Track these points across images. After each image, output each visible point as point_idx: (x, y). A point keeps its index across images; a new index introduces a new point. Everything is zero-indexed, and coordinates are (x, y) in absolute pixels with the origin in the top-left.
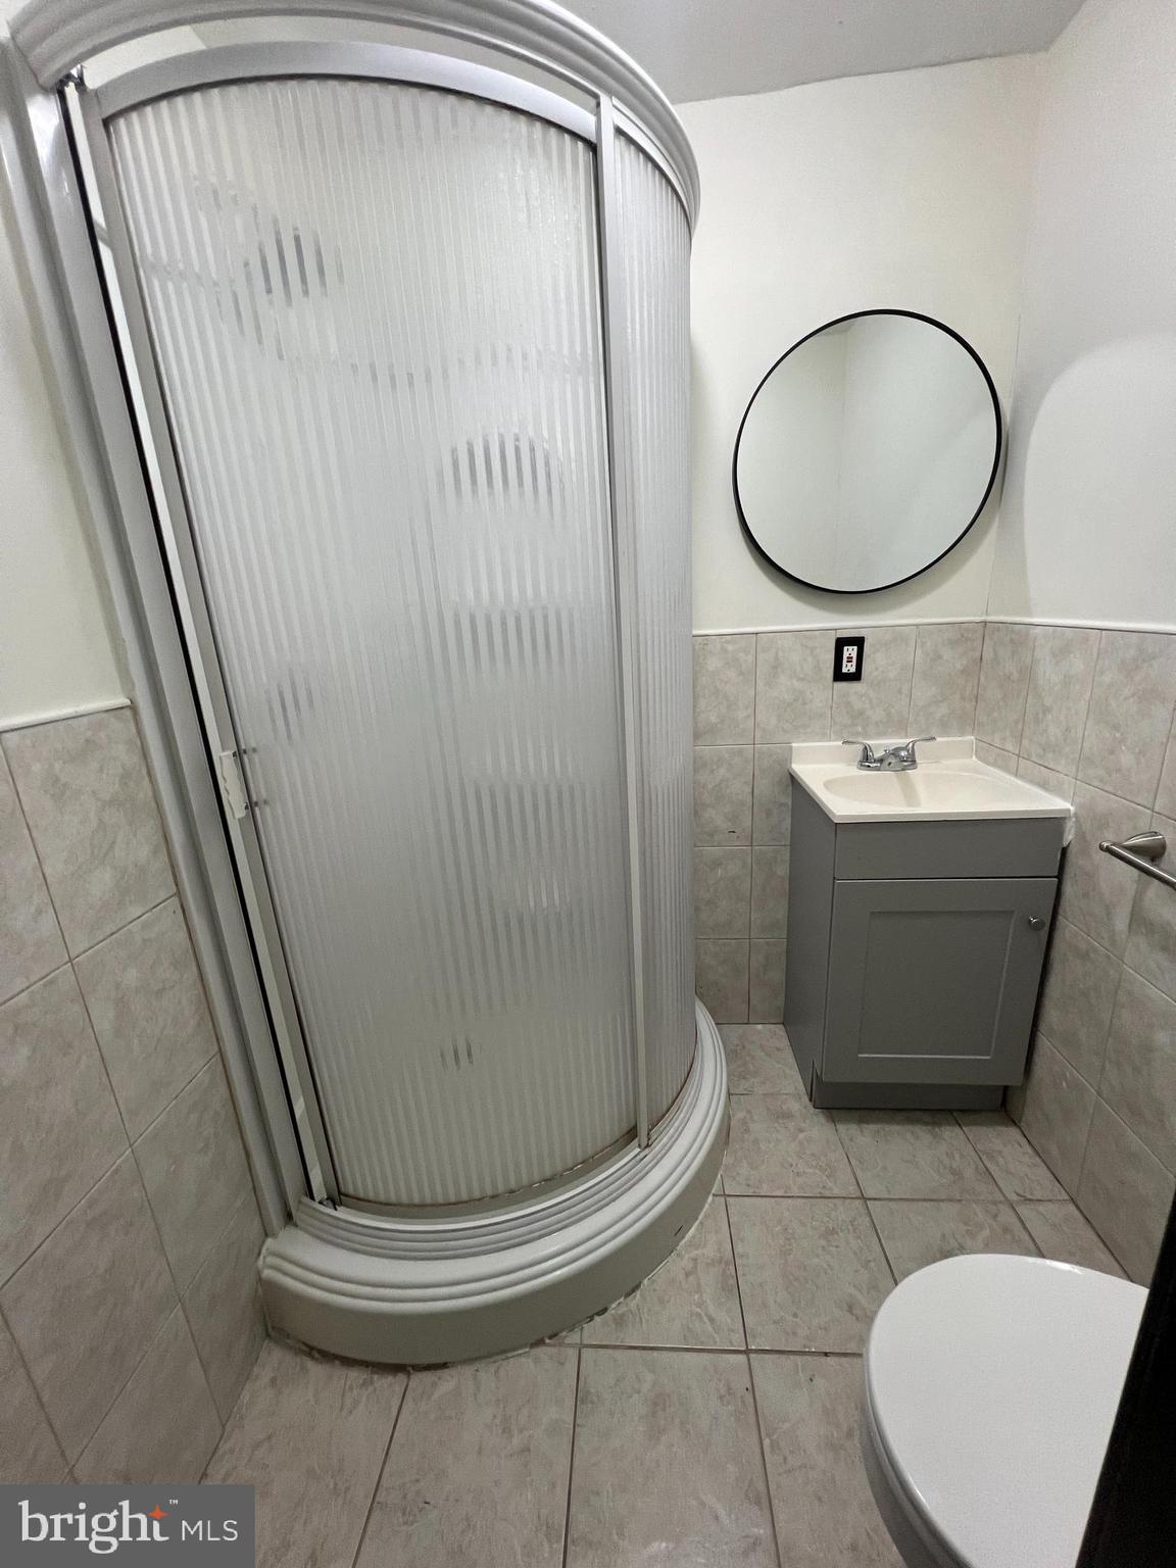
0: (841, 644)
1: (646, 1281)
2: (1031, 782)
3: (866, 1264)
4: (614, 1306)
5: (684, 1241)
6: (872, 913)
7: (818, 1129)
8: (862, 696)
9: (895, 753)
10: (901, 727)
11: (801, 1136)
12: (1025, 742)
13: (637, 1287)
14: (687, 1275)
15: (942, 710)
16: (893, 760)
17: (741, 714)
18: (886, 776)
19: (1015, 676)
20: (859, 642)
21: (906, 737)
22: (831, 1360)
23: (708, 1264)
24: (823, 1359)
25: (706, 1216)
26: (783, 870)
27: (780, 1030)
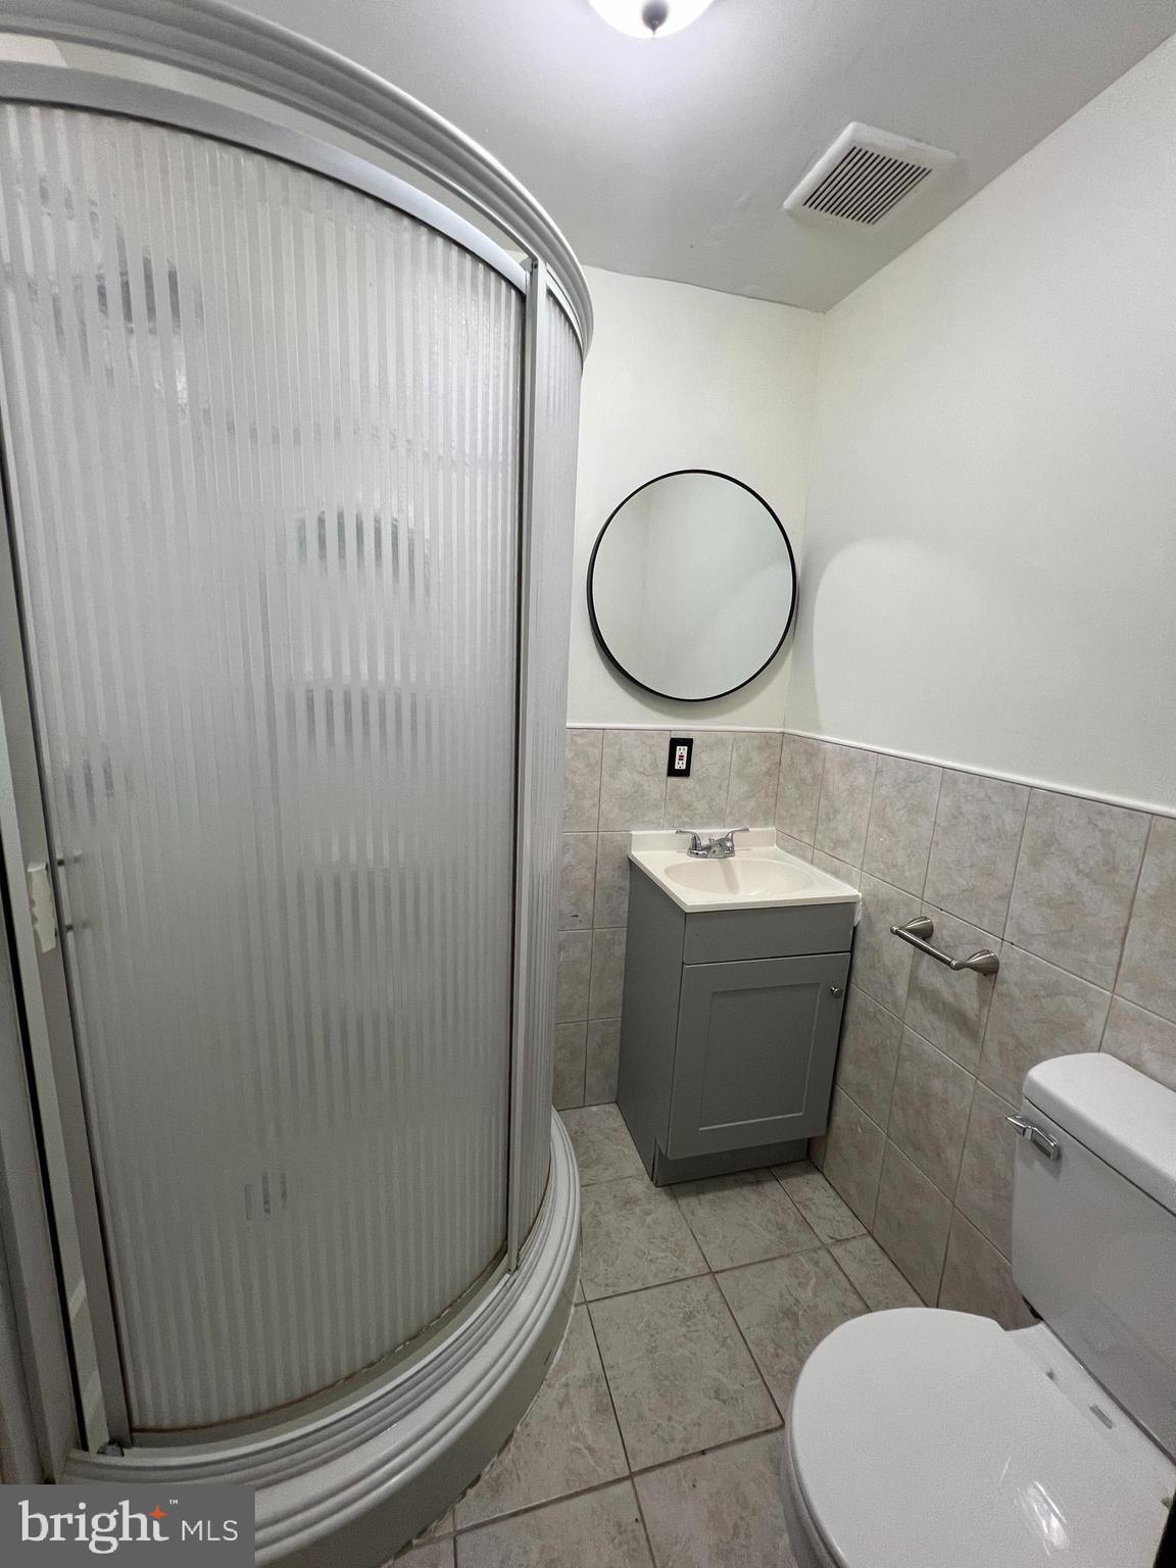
0: (675, 743)
1: (518, 1428)
2: (825, 870)
3: (724, 1344)
4: (486, 1470)
5: (553, 1366)
6: (715, 993)
7: (662, 1209)
8: (690, 790)
9: (721, 843)
10: (718, 817)
11: (649, 1219)
12: (819, 836)
13: (511, 1436)
14: (561, 1405)
15: (752, 803)
16: (717, 849)
17: (587, 803)
18: (712, 864)
19: (810, 781)
20: (688, 743)
21: (724, 827)
22: (709, 1456)
23: (580, 1387)
24: (701, 1458)
25: (571, 1332)
26: (620, 950)
27: (614, 1109)
